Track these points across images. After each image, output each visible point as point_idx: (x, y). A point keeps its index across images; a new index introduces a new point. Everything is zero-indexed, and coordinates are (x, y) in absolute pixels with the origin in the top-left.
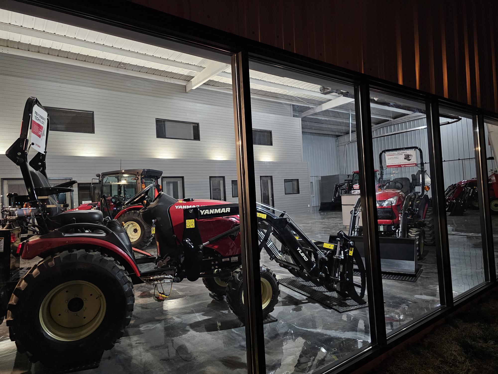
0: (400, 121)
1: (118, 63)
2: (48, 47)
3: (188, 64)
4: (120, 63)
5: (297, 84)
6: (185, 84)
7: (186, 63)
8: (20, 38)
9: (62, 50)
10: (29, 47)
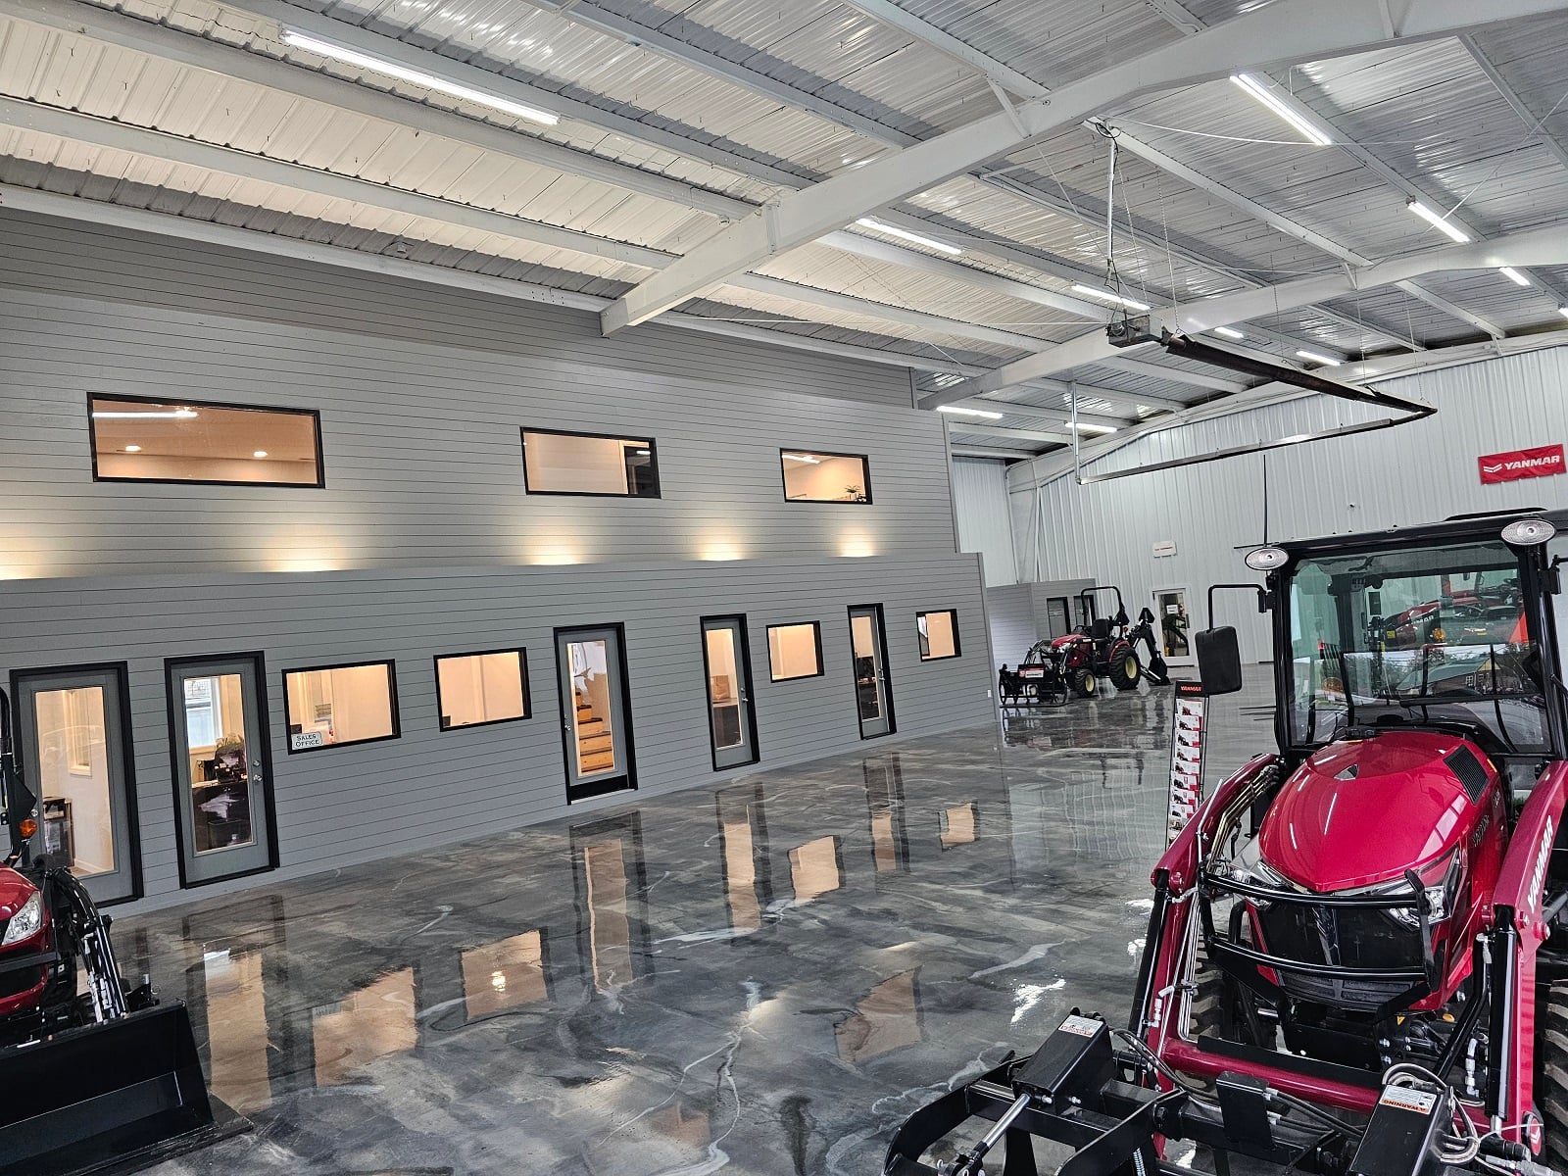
0: (1207, 412)
1: (388, 242)
2: (154, 181)
3: (625, 242)
4: (394, 240)
5: (946, 304)
6: (597, 309)
7: (620, 242)
8: (55, 151)
9: (201, 194)
10: (80, 184)
